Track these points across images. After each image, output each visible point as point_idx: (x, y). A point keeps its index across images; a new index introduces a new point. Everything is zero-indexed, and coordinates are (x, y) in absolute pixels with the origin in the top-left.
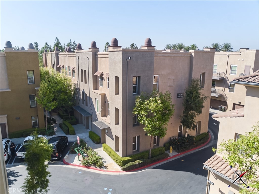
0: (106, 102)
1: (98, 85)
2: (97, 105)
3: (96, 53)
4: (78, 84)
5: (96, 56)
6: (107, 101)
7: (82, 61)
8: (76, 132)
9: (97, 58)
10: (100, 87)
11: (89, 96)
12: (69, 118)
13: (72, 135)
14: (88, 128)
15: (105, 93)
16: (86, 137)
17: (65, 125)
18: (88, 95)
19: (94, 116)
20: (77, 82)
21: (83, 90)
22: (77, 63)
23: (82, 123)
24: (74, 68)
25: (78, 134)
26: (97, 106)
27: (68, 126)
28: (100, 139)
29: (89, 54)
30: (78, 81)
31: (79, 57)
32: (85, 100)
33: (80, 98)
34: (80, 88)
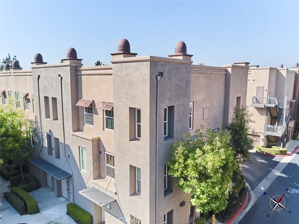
0: (101, 153)
1: (81, 122)
2: (82, 158)
3: (78, 69)
4: (39, 121)
5: (78, 73)
6: (105, 151)
7: (47, 83)
8: (40, 206)
9: (79, 77)
10: (87, 126)
11: (63, 142)
12: (22, 180)
13: (34, 214)
14: (60, 195)
15: (98, 136)
16: (62, 215)
17: (18, 196)
18: (61, 140)
19: (75, 177)
20: (36, 117)
21: (50, 130)
22: (35, 86)
23: (46, 185)
24: (27, 95)
25: (45, 210)
26: (83, 160)
27: (23, 198)
28: (92, 217)
29: (63, 69)
30: (39, 117)
31: (39, 76)
32: (53, 149)
33: (43, 146)
34: (42, 128)
